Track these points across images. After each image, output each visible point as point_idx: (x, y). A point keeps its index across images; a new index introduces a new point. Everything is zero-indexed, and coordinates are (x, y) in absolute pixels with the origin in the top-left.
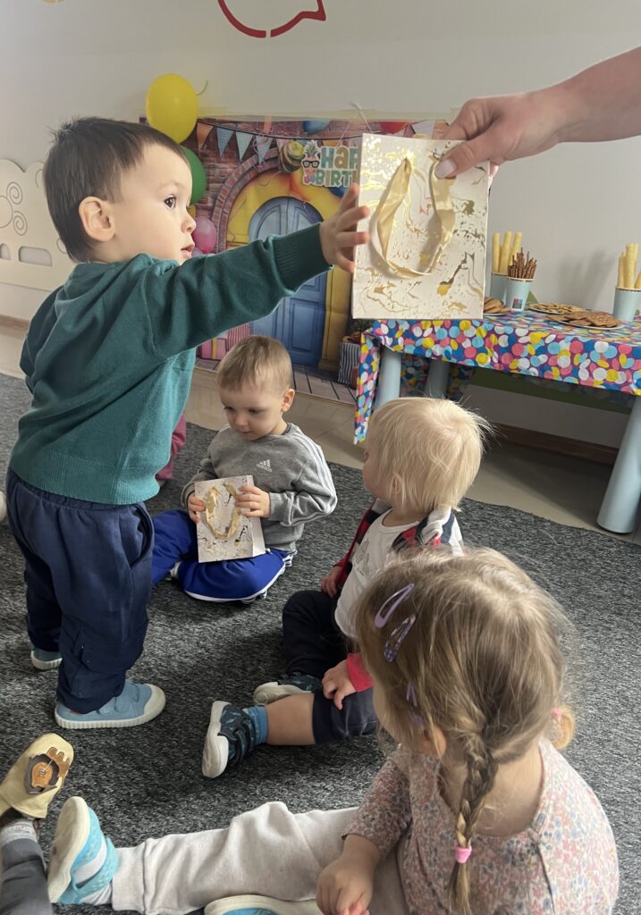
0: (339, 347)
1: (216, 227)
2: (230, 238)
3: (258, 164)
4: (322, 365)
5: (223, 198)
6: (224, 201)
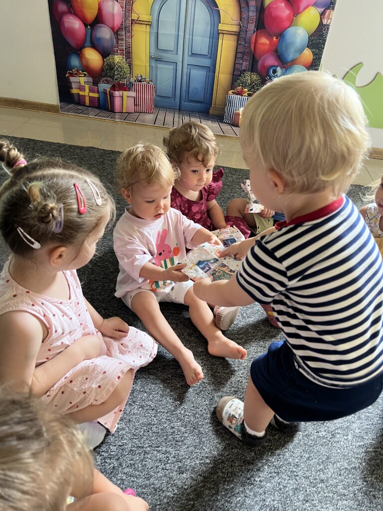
0: (225, 99)
1: (122, 7)
2: (134, 17)
4: (211, 111)
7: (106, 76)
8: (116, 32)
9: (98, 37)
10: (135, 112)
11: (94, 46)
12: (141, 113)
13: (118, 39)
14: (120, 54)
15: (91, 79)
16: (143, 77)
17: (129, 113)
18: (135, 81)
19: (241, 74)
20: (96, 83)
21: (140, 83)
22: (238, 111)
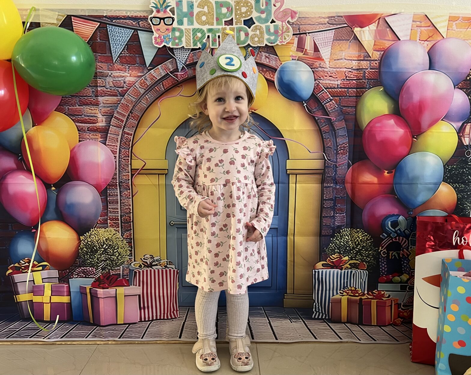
0: (311, 277)
1: (114, 152)
3: (177, 70)
5: (124, 116)
6: (125, 120)
7: (84, 264)
8: (104, 191)
9: (68, 202)
10: (141, 321)
11: (62, 218)
12: (153, 320)
13: (106, 203)
14: (112, 226)
15: (55, 273)
16: (155, 259)
17: (130, 324)
18: (140, 266)
19: (334, 232)
20: (64, 278)
21: (149, 269)
22: (338, 297)
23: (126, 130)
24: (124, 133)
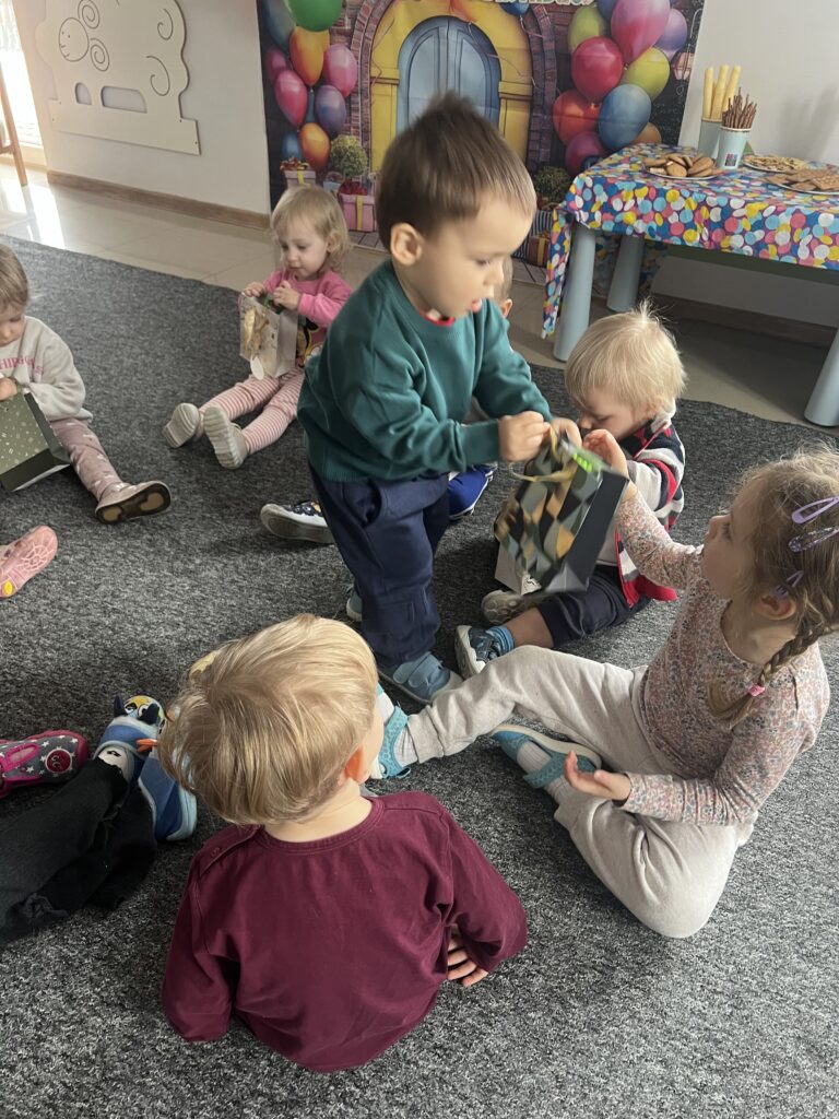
2: (374, 72)
5: (365, 19)
6: (366, 23)
7: (333, 169)
8: (348, 99)
9: (323, 106)
11: (319, 122)
13: (350, 110)
14: (354, 134)
17: (366, 232)
22: (537, 237)
23: (367, 34)
24: (365, 37)
